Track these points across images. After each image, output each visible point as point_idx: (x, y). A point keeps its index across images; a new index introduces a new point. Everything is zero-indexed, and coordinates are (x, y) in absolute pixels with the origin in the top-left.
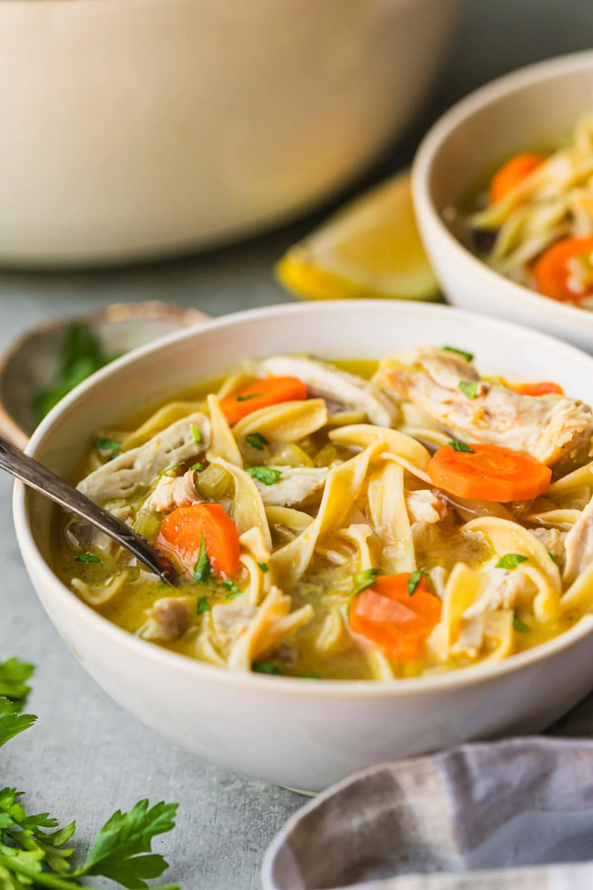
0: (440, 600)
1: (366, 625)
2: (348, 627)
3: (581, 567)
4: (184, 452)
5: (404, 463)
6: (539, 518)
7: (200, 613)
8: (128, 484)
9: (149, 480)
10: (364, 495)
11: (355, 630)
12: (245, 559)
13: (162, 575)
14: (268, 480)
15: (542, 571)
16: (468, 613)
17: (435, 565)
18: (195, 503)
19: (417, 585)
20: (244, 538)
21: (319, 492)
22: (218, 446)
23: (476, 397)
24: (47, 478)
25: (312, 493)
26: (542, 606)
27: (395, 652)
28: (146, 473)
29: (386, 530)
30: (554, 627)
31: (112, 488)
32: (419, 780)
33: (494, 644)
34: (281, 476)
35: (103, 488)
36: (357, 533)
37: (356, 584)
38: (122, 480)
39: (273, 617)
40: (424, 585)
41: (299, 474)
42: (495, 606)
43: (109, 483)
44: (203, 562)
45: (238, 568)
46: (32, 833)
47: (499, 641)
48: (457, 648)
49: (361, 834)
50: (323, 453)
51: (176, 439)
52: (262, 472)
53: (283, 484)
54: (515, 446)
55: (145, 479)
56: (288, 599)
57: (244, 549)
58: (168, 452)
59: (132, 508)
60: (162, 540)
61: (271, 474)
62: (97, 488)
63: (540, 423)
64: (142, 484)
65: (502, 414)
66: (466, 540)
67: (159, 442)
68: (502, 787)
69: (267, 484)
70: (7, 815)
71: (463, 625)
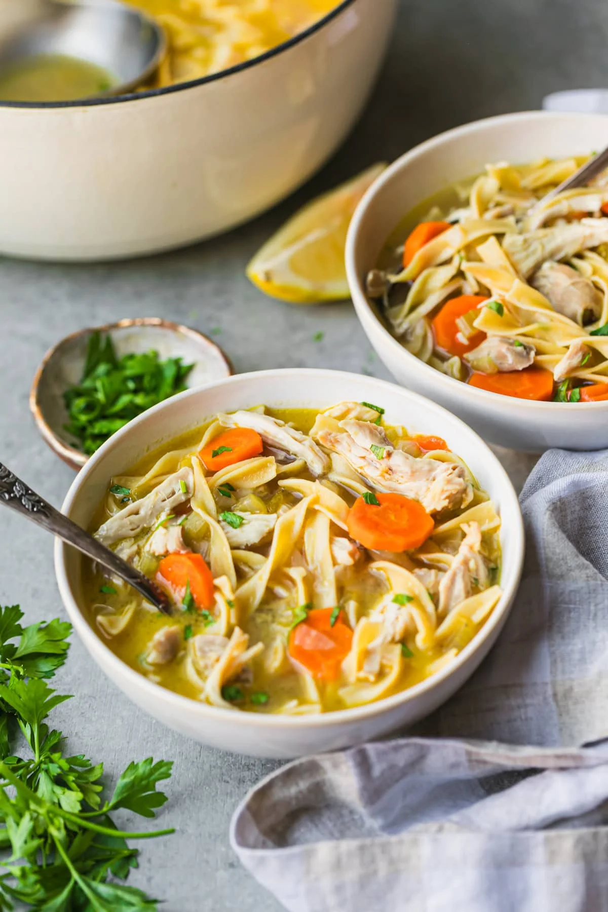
0: (352, 630)
1: (301, 653)
2: (288, 654)
3: (453, 604)
4: (175, 500)
5: (331, 516)
6: (425, 557)
7: (186, 639)
8: (135, 527)
9: (150, 522)
10: (301, 538)
11: (292, 656)
12: (217, 596)
13: (160, 607)
14: (235, 525)
15: (422, 608)
16: (371, 646)
17: (350, 599)
18: (183, 552)
19: (337, 618)
20: (217, 582)
21: (271, 533)
22: (199, 495)
23: (382, 458)
24: (78, 535)
25: (265, 535)
26: (421, 641)
27: (319, 675)
28: (148, 517)
29: (316, 569)
30: (430, 653)
31: (124, 530)
32: (336, 766)
33: (387, 670)
34: (244, 521)
35: (118, 530)
36: (296, 573)
37: (295, 616)
38: (131, 523)
39: (235, 653)
40: (342, 618)
41: (257, 519)
42: (389, 638)
43: (122, 527)
44: (188, 598)
45: (213, 602)
46: (74, 779)
47: (391, 667)
48: (362, 674)
49: (297, 798)
50: (273, 501)
51: (169, 491)
52: (230, 517)
53: (246, 528)
54: (411, 495)
55: (148, 522)
56: (246, 636)
57: (216, 588)
58: (164, 500)
59: (138, 546)
60: (159, 576)
61: (237, 520)
62: (113, 531)
63: (428, 480)
64: (145, 525)
65: (401, 472)
66: (372, 576)
67: (157, 494)
68: (392, 767)
69: (233, 527)
70: (56, 765)
71: (367, 654)
